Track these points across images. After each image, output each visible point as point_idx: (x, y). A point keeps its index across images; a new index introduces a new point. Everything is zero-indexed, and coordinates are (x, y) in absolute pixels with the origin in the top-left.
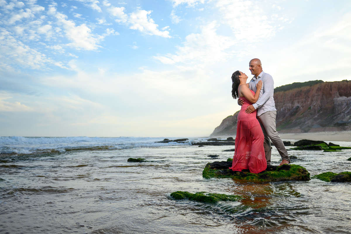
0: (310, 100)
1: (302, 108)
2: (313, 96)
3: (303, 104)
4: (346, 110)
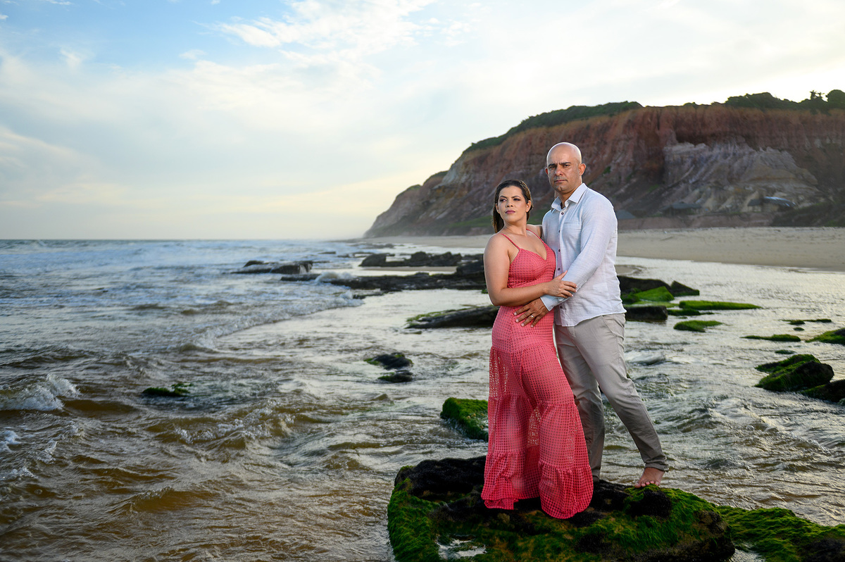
0: (608, 150)
2: (617, 141)
3: (592, 161)
4: (690, 176)
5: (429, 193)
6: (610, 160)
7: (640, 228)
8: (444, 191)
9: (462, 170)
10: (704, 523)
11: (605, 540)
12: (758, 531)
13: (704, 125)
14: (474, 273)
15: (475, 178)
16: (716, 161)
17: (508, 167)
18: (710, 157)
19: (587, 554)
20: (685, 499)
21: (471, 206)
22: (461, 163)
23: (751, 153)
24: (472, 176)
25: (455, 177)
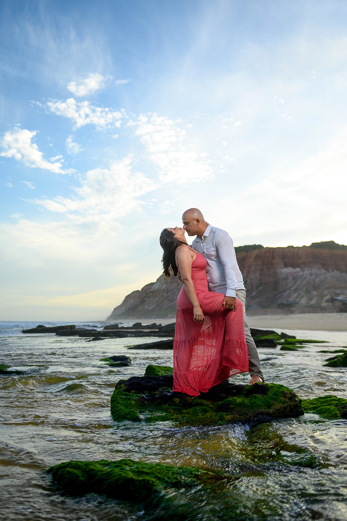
0: (246, 271)
2: (250, 266)
4: (292, 286)
5: (144, 295)
7: (265, 314)
8: (153, 294)
9: (163, 282)
10: (286, 397)
11: (232, 406)
12: (317, 405)
13: (299, 258)
15: (170, 286)
16: (306, 278)
18: (303, 275)
19: (222, 413)
21: (168, 302)
22: (163, 278)
23: (325, 273)
24: (169, 285)
25: (159, 286)
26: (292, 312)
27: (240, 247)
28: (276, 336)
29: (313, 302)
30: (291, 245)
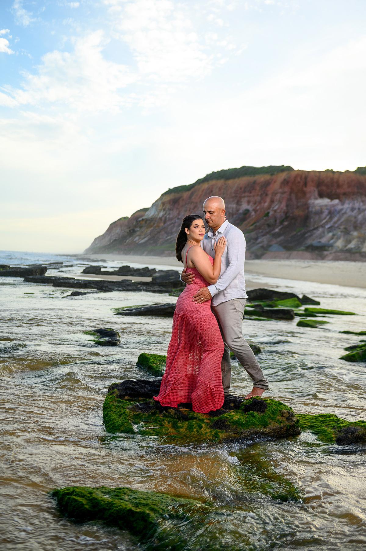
0: (268, 200)
1: (253, 213)
2: (275, 194)
3: (257, 207)
4: (327, 223)
5: (135, 223)
6: (269, 207)
7: (288, 258)
8: (146, 223)
9: (160, 208)
10: (284, 416)
11: (227, 423)
12: (316, 424)
13: (339, 186)
14: (164, 282)
15: (169, 214)
16: (345, 213)
17: (195, 207)
18: (342, 209)
19: (217, 430)
20: (276, 404)
21: (166, 235)
22: (160, 202)
24: (168, 212)
25: (155, 213)
26: (323, 258)
27: (263, 168)
28: (295, 301)
29: (352, 245)
30: (330, 169)
